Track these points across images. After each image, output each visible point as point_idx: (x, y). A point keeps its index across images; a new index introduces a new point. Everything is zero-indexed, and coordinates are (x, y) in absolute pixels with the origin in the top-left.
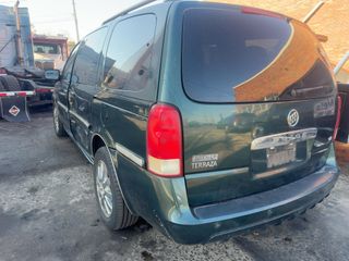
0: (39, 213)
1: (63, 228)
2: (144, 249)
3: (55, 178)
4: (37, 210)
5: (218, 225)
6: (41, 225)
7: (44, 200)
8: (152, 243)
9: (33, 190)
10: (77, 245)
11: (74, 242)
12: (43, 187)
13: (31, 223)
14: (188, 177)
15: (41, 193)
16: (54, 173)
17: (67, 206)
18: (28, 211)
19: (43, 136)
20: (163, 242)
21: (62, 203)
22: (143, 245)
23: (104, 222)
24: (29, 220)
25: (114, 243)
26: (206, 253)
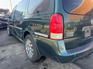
0: (6, 58)
1: (15, 62)
2: (44, 67)
3: (10, 47)
4: (5, 57)
5: (75, 56)
6: (8, 62)
7: (7, 54)
8: (46, 65)
9: (3, 51)
10: (21, 67)
11: (20, 66)
12: (6, 50)
13: (4, 61)
14: (64, 40)
15: (6, 52)
16: (10, 46)
17: (16, 55)
18: (3, 57)
19: (4, 36)
20: (49, 64)
21: (14, 54)
22: (43, 65)
23: (29, 59)
24: (3, 60)
25: (34, 65)
26: (64, 66)
